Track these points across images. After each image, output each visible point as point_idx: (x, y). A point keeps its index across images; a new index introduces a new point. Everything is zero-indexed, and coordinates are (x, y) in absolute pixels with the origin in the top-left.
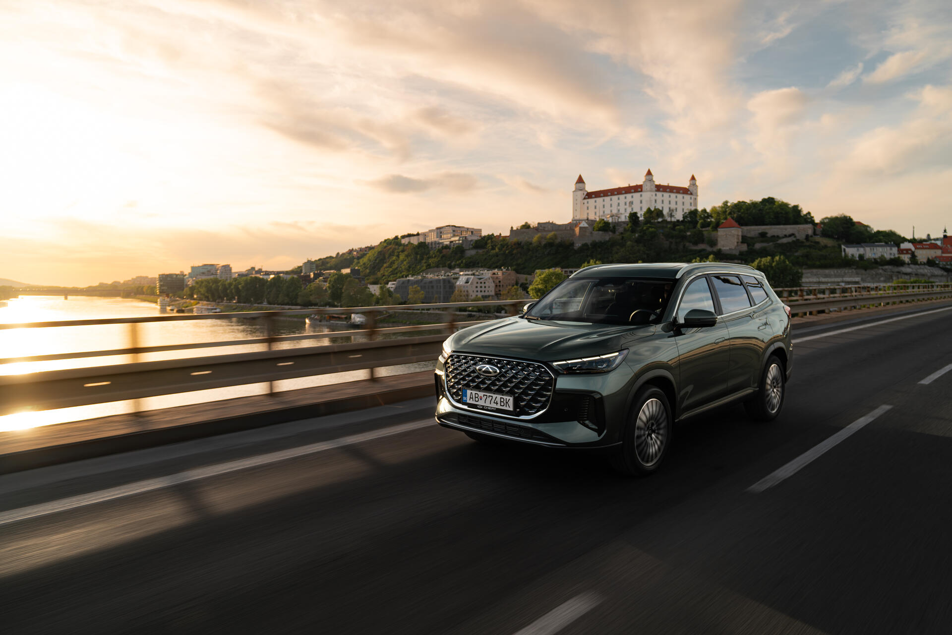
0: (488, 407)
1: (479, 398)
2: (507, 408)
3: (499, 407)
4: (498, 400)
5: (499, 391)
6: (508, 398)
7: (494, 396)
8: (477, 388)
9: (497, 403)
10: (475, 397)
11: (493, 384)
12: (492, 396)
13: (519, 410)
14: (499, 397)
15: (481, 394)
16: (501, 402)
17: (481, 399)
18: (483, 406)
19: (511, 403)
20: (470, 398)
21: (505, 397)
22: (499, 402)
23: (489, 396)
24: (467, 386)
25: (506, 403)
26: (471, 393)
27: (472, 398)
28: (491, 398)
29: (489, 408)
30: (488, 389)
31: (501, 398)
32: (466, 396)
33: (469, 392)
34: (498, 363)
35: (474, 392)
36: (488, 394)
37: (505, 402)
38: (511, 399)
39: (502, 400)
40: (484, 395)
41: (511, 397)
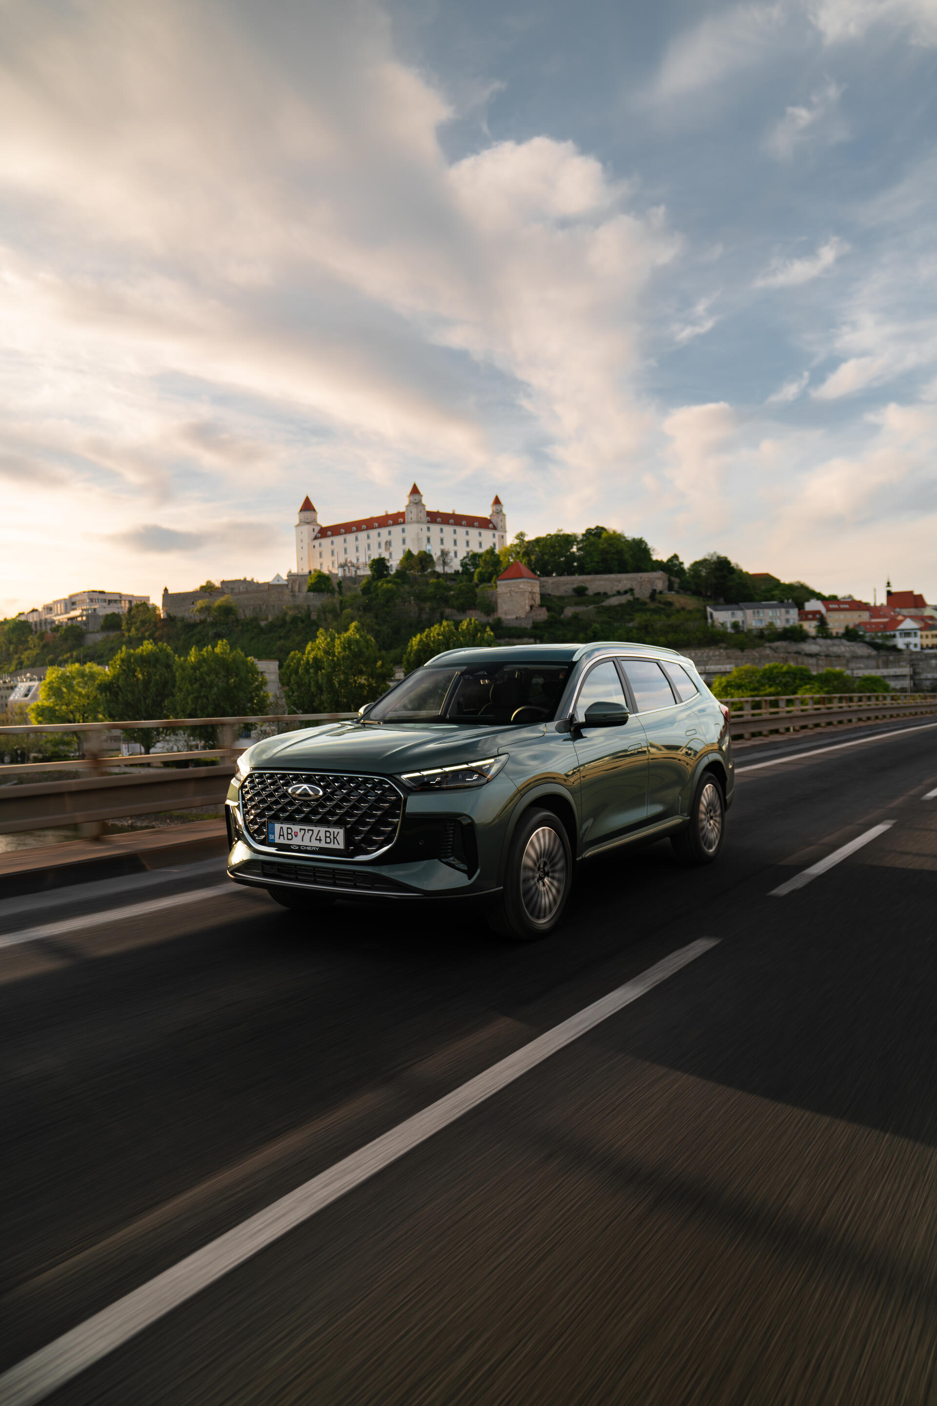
0: (306, 846)
1: (293, 834)
2: (336, 846)
3: (323, 845)
4: (322, 835)
5: (323, 822)
6: (336, 830)
7: (316, 829)
8: (290, 819)
9: (320, 840)
10: (288, 833)
11: (314, 812)
12: (312, 830)
13: (353, 846)
14: (323, 830)
15: (296, 828)
16: (326, 837)
17: (296, 836)
18: (299, 846)
19: (341, 838)
20: (280, 835)
21: (331, 830)
22: (323, 838)
23: (308, 830)
24: (275, 818)
25: (334, 838)
26: (282, 828)
27: (283, 835)
28: (311, 832)
29: (309, 848)
30: (306, 821)
31: (326, 831)
32: (273, 833)
33: (277, 826)
34: (321, 780)
35: (285, 826)
36: (307, 828)
37: (332, 837)
38: (342, 831)
39: (328, 835)
40: (301, 829)
41: (341, 828)
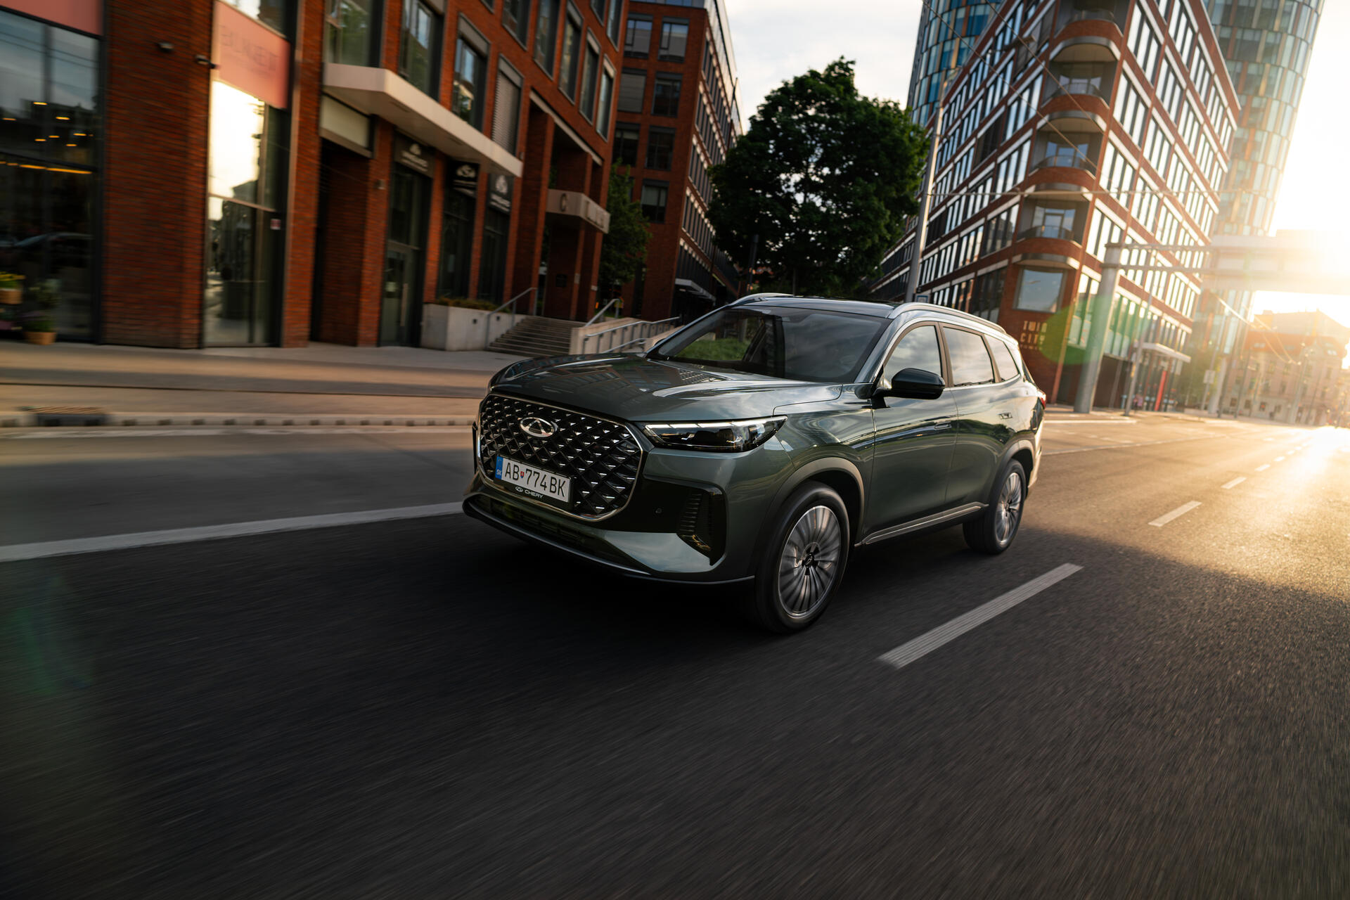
0: (531, 491)
1: (519, 473)
2: (559, 497)
3: (547, 493)
4: (548, 481)
5: (551, 467)
6: (563, 479)
7: (542, 473)
8: (519, 457)
9: (545, 487)
10: (514, 472)
11: (542, 453)
12: (538, 474)
13: (578, 502)
14: (549, 475)
15: (523, 467)
16: (551, 484)
17: (522, 477)
18: (524, 489)
19: (566, 489)
20: (507, 472)
21: (558, 477)
22: (548, 485)
23: (535, 472)
24: (505, 452)
25: (560, 487)
26: (509, 464)
27: (510, 473)
28: (536, 475)
29: (533, 494)
30: (534, 461)
31: (552, 478)
32: (501, 469)
33: (506, 461)
34: (557, 416)
35: (513, 463)
36: (533, 469)
37: (557, 486)
38: (568, 481)
39: (554, 482)
40: (527, 470)
41: (567, 477)
